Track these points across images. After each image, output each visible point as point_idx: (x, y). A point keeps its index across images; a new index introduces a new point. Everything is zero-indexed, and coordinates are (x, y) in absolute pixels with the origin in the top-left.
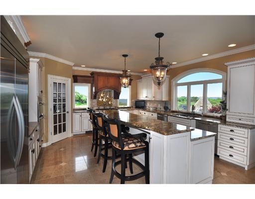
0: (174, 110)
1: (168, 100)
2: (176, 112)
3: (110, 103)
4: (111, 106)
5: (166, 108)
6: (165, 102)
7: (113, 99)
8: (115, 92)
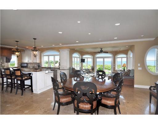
0: (43, 67)
1: (40, 62)
2: (44, 68)
3: (3, 65)
4: (4, 67)
5: (39, 66)
6: (39, 63)
7: (5, 63)
8: (6, 58)
